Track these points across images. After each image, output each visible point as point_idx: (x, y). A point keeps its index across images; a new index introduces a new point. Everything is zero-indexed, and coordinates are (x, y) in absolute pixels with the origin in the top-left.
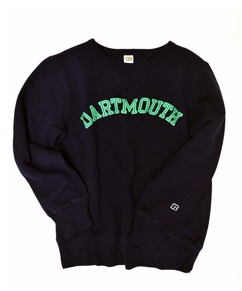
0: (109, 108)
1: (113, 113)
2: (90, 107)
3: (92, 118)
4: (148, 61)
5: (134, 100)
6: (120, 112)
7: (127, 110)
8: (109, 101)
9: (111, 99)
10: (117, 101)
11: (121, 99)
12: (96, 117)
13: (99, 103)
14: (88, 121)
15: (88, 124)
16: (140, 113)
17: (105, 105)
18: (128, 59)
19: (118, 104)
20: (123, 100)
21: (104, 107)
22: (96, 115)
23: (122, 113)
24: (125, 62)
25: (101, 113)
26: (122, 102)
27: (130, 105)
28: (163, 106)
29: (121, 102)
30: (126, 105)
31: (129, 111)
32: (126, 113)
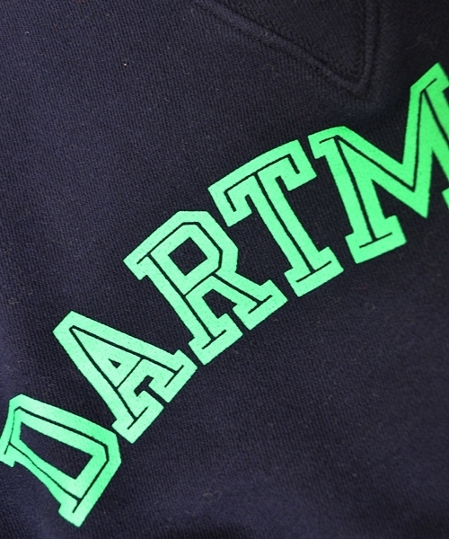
0: (229, 269)
1: (279, 300)
2: (61, 333)
3: (103, 417)
5: (416, 90)
6: (343, 255)
7: (390, 204)
8: (204, 217)
9: (216, 190)
10: (268, 177)
11: (294, 148)
12: (144, 386)
13: (130, 261)
14: (72, 461)
15: (77, 485)
17: (188, 256)
19: (289, 195)
20: (321, 143)
21: (184, 282)
22: (146, 369)
23: (360, 256)
25: (172, 335)
26: (320, 165)
27: (398, 155)
29: (308, 174)
30: (367, 174)
31: (419, 203)
32: (398, 239)
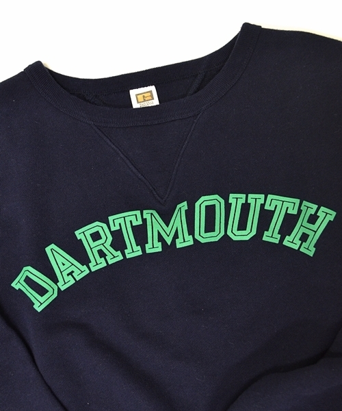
0: (108, 244)
1: (121, 258)
2: (48, 250)
3: (55, 280)
4: (198, 89)
5: (179, 206)
6: (143, 249)
7: (161, 239)
8: (105, 226)
9: (111, 218)
10: (128, 220)
11: (138, 213)
12: (71, 274)
13: (77, 233)
14: (42, 291)
15: (42, 299)
16: (203, 241)
17: (96, 237)
18: (144, 97)
19: (133, 227)
20: (147, 214)
21: (93, 244)
22: (73, 268)
23: (148, 251)
24: (135, 105)
25: (84, 260)
26: (144, 221)
27: (167, 225)
28: (267, 207)
29: (140, 222)
30: (157, 227)
31: (169, 241)
32: (160, 249)
